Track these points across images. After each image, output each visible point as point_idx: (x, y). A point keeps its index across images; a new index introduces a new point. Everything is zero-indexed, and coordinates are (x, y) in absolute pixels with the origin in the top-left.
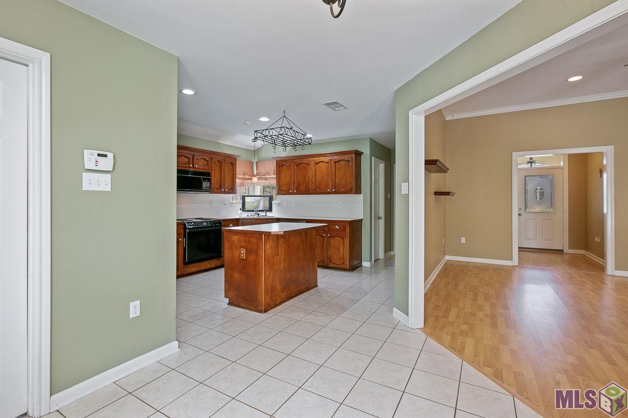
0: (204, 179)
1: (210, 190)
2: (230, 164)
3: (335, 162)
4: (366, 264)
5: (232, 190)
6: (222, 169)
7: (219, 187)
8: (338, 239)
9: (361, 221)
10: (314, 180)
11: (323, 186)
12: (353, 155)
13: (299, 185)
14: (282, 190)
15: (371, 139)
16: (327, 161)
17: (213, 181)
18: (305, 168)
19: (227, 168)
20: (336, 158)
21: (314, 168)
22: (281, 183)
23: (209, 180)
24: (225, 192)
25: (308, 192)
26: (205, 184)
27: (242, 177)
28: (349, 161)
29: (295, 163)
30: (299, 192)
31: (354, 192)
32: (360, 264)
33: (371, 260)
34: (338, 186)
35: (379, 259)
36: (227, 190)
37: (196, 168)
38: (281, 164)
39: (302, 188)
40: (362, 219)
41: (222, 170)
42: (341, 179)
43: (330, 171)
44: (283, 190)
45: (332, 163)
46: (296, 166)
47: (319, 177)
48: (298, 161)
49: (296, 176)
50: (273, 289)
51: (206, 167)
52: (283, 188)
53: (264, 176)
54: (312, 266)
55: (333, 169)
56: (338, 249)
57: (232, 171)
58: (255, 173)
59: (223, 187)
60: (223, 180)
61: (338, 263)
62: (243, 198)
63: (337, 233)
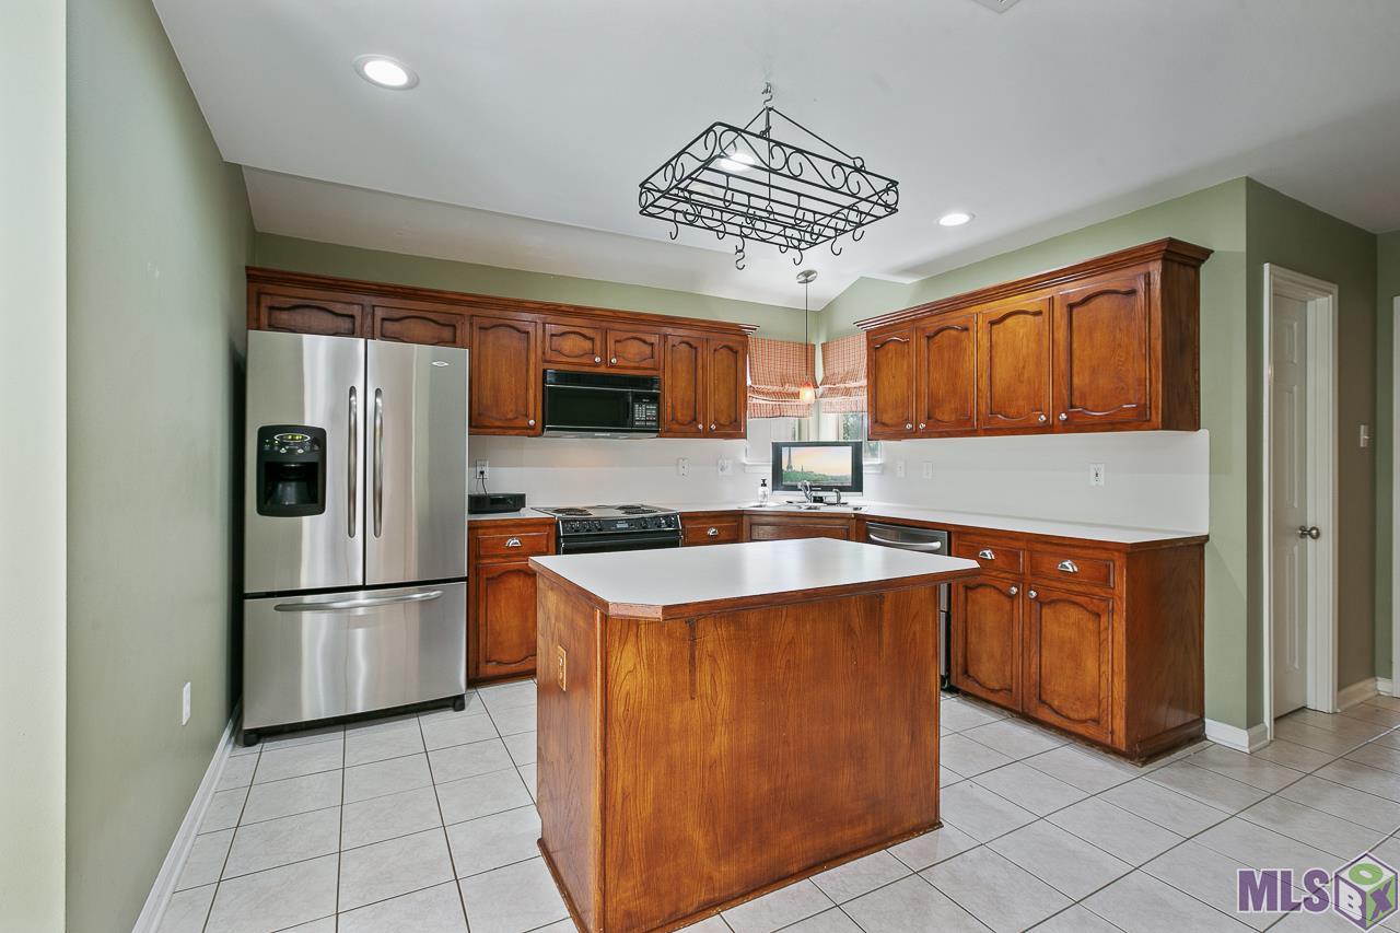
0: (638, 398)
1: (659, 428)
2: (724, 351)
3: (1071, 307)
4: (1224, 733)
5: (733, 428)
6: (700, 366)
7: (689, 419)
8: (1073, 614)
9: (1197, 546)
10: (984, 382)
11: (1021, 403)
12: (1156, 269)
13: (935, 403)
14: (884, 424)
15: (1252, 185)
16: (1037, 309)
17: (668, 401)
18: (958, 341)
19: (715, 364)
20: (1074, 289)
21: (985, 343)
22: (881, 402)
23: (655, 399)
24: (708, 434)
25: (965, 427)
26: (642, 412)
27: (776, 388)
28: (1133, 292)
29: (923, 330)
30: (937, 428)
31: (1158, 418)
32: (1193, 730)
33: (1253, 719)
34: (1083, 396)
35: (1304, 708)
36: (713, 427)
37: (613, 366)
38: (881, 340)
39: (945, 415)
40: (1207, 538)
41: (700, 372)
42: (1094, 371)
43: (1045, 342)
44: (887, 423)
45: (1057, 313)
46: (924, 342)
47: (1003, 372)
48: (932, 324)
49: (925, 376)
50: (659, 847)
51: (648, 363)
52: (887, 418)
53: (842, 385)
54: (906, 740)
55: (1061, 335)
56: (1075, 656)
57: (732, 371)
58: (819, 376)
59: (700, 418)
60: (700, 397)
61: (1073, 715)
62: (777, 449)
63: (1068, 591)
